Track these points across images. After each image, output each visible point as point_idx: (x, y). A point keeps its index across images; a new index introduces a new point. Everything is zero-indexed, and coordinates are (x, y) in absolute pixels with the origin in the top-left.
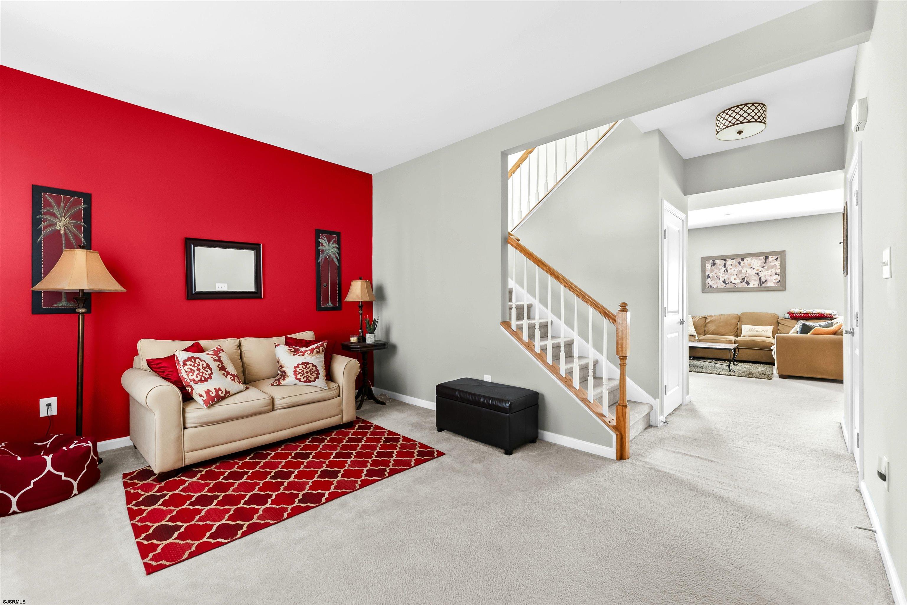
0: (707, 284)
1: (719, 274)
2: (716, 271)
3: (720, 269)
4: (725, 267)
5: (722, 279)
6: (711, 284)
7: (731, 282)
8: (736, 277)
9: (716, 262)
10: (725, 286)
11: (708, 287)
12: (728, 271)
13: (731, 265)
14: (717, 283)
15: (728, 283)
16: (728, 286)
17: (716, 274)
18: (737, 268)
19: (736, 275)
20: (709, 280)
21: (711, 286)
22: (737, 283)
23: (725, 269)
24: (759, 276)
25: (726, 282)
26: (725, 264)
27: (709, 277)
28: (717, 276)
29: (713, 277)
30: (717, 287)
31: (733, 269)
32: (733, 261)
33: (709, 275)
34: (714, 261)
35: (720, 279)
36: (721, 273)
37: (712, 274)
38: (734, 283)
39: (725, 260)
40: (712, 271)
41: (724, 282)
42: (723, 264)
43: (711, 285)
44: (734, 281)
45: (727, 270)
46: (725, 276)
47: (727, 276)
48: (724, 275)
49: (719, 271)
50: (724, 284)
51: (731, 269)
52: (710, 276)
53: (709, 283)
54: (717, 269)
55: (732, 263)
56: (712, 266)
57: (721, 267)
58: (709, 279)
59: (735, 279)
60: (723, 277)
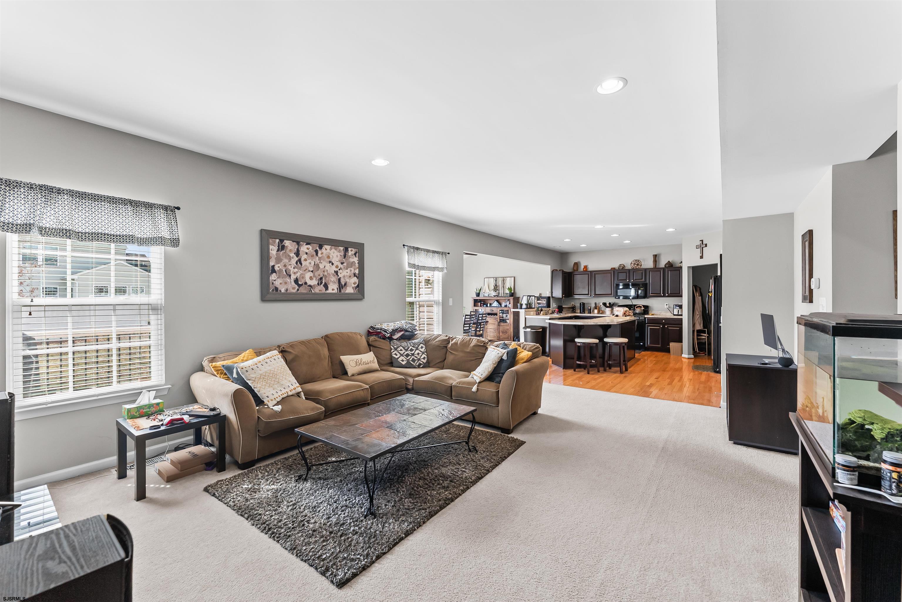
0: (271, 283)
1: (289, 267)
2: (285, 261)
3: (290, 259)
4: (297, 256)
5: (293, 277)
6: (277, 283)
7: (306, 283)
8: (311, 274)
9: (286, 245)
10: (298, 290)
11: (273, 290)
12: (301, 264)
13: (307, 253)
14: (286, 283)
15: (302, 284)
16: (303, 290)
17: (285, 266)
18: (314, 260)
19: (312, 271)
20: (273, 277)
21: (276, 289)
22: (314, 285)
23: (297, 259)
24: (338, 276)
25: (300, 283)
26: (298, 250)
27: (273, 271)
28: (286, 271)
29: (281, 270)
30: (287, 290)
31: (308, 261)
32: (309, 246)
33: (273, 267)
34: (281, 241)
35: (290, 276)
36: (293, 266)
37: (279, 265)
38: (310, 286)
39: (298, 243)
40: (278, 260)
41: (296, 281)
42: (296, 250)
43: (277, 287)
44: (310, 282)
45: (300, 260)
46: (297, 272)
47: (301, 272)
48: (296, 270)
49: (289, 262)
50: (296, 286)
51: (305, 260)
52: (276, 268)
53: (274, 282)
54: (286, 257)
55: (307, 251)
56: (278, 250)
57: (292, 255)
58: (274, 274)
59: (311, 278)
60: (295, 273)
